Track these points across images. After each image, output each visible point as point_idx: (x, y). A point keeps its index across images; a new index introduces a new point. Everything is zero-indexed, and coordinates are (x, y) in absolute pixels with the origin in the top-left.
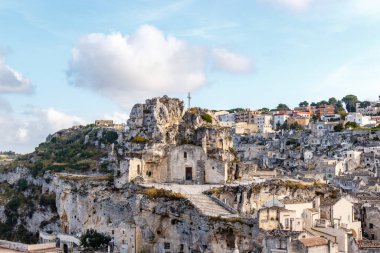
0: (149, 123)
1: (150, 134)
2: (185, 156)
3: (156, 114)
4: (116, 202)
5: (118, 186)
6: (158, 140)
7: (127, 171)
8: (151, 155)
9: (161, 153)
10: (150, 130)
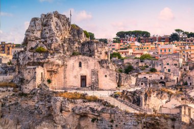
0: (48, 35)
1: (50, 45)
2: (80, 65)
3: (53, 27)
4: (24, 106)
5: (26, 91)
6: (57, 51)
7: (34, 78)
8: (52, 64)
9: (60, 62)
10: (49, 41)
